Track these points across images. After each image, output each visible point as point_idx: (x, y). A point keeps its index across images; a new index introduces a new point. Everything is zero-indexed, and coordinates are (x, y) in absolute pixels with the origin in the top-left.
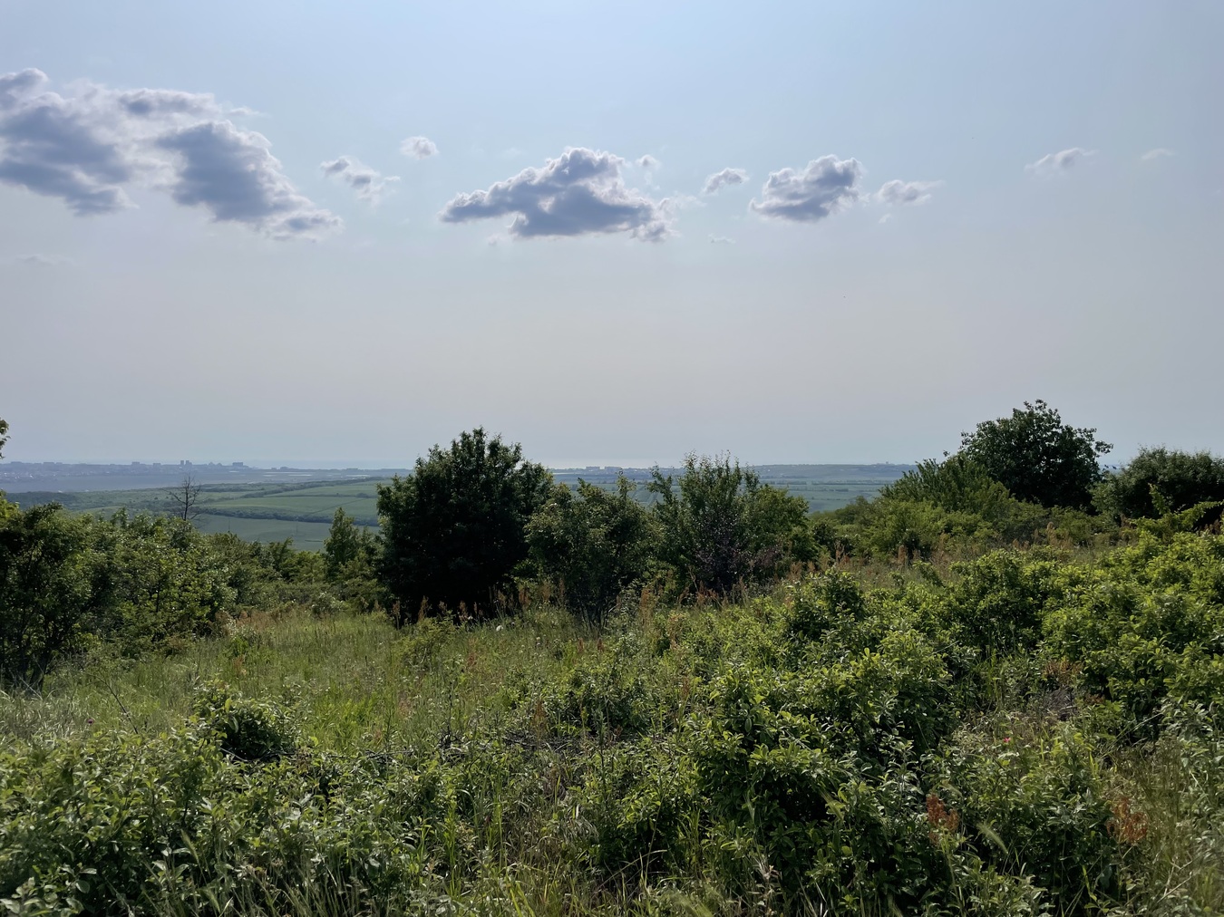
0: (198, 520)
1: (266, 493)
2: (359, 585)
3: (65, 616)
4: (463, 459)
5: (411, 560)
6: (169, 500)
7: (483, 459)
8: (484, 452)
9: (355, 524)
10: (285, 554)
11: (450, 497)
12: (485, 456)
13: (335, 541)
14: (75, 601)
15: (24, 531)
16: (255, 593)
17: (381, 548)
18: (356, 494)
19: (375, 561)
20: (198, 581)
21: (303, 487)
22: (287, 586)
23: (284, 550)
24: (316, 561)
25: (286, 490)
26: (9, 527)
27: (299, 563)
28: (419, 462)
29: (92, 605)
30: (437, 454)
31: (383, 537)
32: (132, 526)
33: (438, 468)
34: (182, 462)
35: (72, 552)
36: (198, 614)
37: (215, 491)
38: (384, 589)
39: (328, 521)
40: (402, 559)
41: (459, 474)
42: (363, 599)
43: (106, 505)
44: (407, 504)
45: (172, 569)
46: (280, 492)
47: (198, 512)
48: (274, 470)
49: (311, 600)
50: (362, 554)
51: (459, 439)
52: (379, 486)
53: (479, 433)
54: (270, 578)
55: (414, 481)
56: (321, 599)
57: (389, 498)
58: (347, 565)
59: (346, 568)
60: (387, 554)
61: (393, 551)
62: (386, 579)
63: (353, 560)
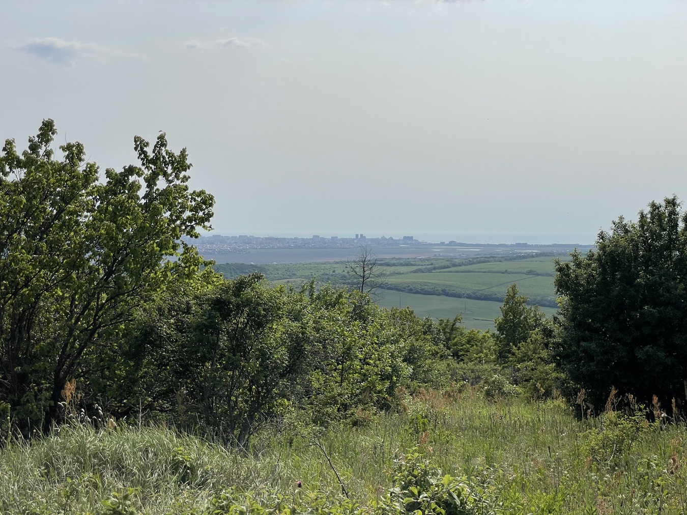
0: (375, 294)
1: (435, 269)
2: (532, 370)
3: (266, 380)
4: (653, 233)
5: (593, 345)
6: (345, 273)
7: (677, 233)
8: (677, 225)
9: (528, 304)
10: (454, 332)
11: (638, 276)
12: (679, 229)
13: (506, 321)
14: (275, 367)
15: (233, 299)
16: (428, 371)
17: (557, 330)
18: (525, 270)
19: (553, 343)
20: (379, 354)
21: (471, 263)
22: (458, 366)
23: (453, 329)
24: (486, 341)
25: (454, 265)
26: (220, 295)
27: (469, 342)
28: (602, 236)
29: (289, 372)
30: (621, 226)
31: (561, 318)
32: (318, 298)
33: (623, 242)
34: (357, 235)
35: (272, 321)
36: (379, 388)
37: (388, 265)
38: (563, 376)
39: (500, 300)
40: (583, 344)
41: (649, 248)
42: (538, 385)
43: (290, 277)
44: (588, 283)
45: (355, 341)
46: (449, 267)
47: (374, 286)
48: (442, 244)
49: (482, 382)
50: (536, 335)
51: (647, 210)
52: (557, 263)
53: (672, 203)
54: (441, 356)
55: (595, 257)
56: (494, 382)
57: (568, 275)
58: (519, 347)
59: (518, 350)
60: (566, 337)
61: (573, 334)
62: (565, 365)
63: (526, 342)
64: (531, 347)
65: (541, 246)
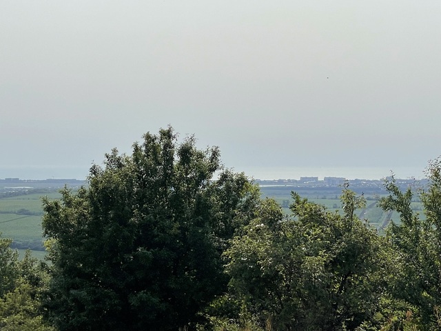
4: (147, 167)
5: (84, 293)
7: (172, 167)
8: (172, 159)
11: (132, 214)
12: (175, 163)
18: (17, 209)
19: (40, 293)
28: (94, 171)
30: (114, 160)
31: (50, 264)
33: (116, 178)
38: (51, 329)
40: (72, 292)
41: (143, 185)
44: (79, 223)
50: (23, 283)
51: (141, 142)
52: (45, 201)
53: (167, 135)
55: (87, 194)
57: (56, 215)
58: (5, 299)
59: (5, 302)
61: (62, 281)
62: (53, 317)
63: (14, 292)
64: (20, 297)
65: (35, 182)
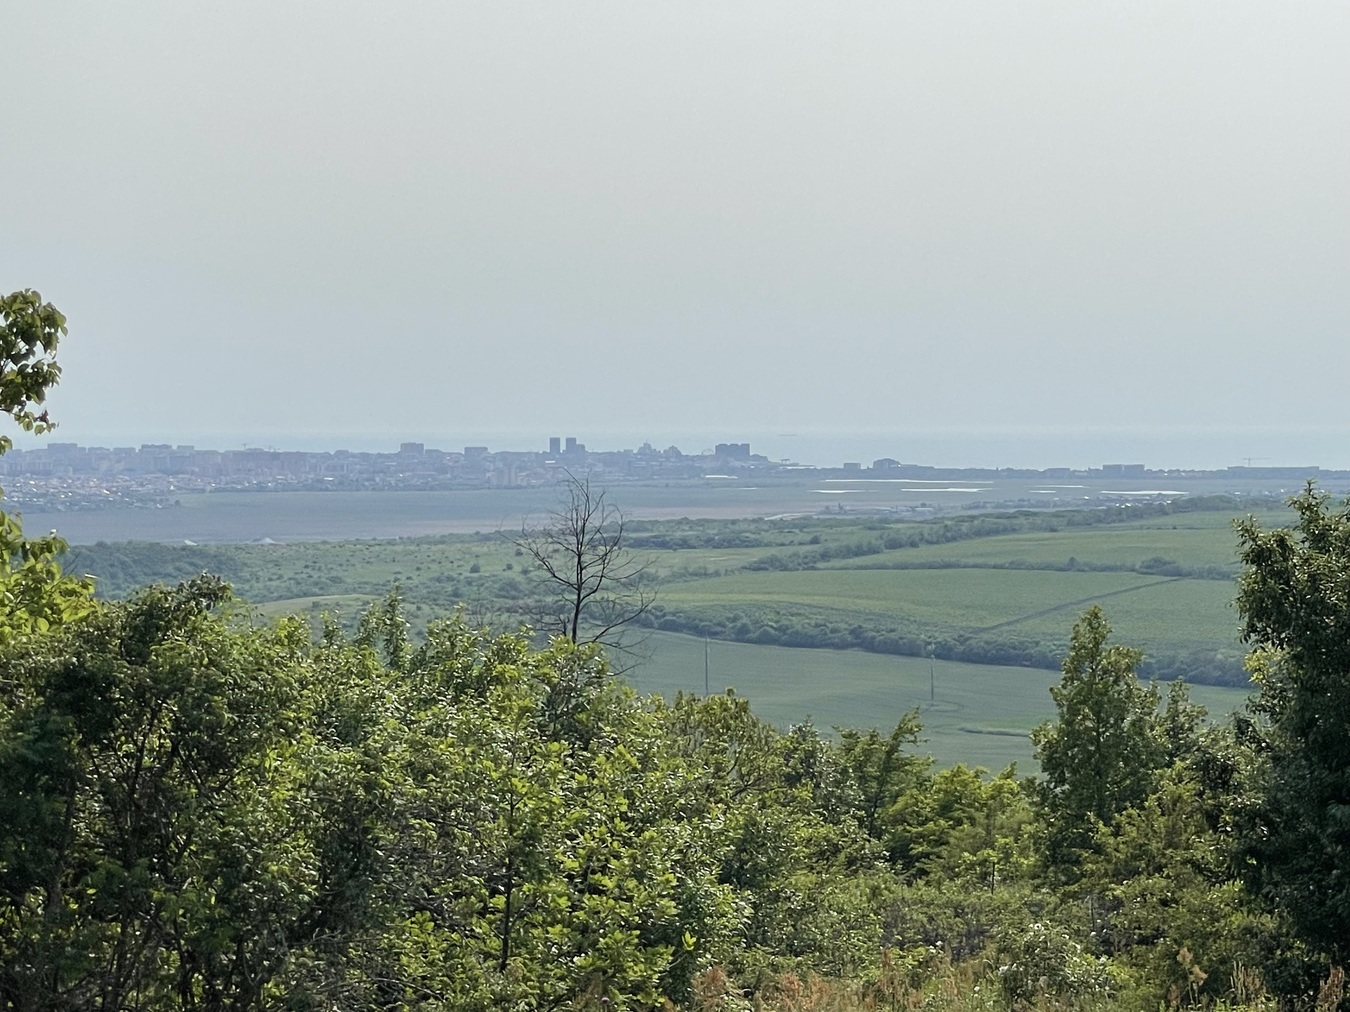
0: (617, 645)
1: (825, 556)
3: (239, 953)
6: (515, 575)
9: (1145, 673)
10: (895, 776)
13: (1070, 732)
14: (273, 907)
15: (123, 671)
16: (805, 911)
17: (1246, 763)
19: (1235, 812)
20: (633, 857)
21: (950, 536)
22: (908, 893)
23: (891, 764)
24: (1003, 807)
25: (894, 545)
26: (78, 655)
27: (945, 810)
29: (321, 923)
31: (1263, 724)
32: (419, 662)
34: (555, 442)
35: (259, 745)
36: (635, 972)
37: (663, 544)
39: (1050, 665)
42: (1185, 955)
43: (324, 589)
45: (550, 813)
46: (873, 551)
47: (613, 617)
48: (851, 470)
49: (991, 949)
50: (1174, 782)
52: (1248, 532)
54: (851, 861)
56: (1029, 948)
57: (1284, 576)
58: (1118, 826)
59: (1116, 834)
60: (1278, 788)
61: (1303, 778)
62: (1276, 885)
63: (1143, 808)
64: (1160, 823)
65: (1193, 475)
